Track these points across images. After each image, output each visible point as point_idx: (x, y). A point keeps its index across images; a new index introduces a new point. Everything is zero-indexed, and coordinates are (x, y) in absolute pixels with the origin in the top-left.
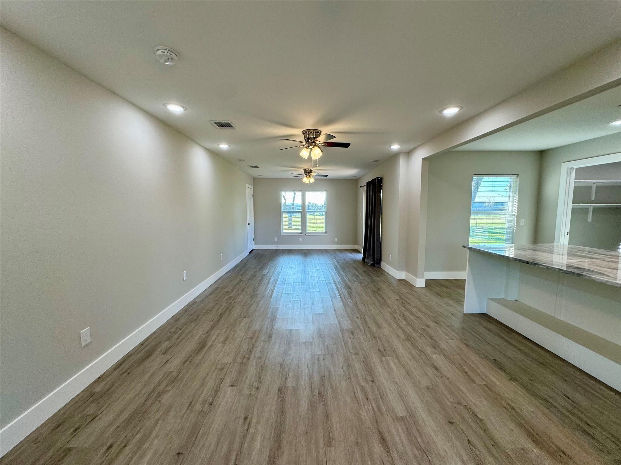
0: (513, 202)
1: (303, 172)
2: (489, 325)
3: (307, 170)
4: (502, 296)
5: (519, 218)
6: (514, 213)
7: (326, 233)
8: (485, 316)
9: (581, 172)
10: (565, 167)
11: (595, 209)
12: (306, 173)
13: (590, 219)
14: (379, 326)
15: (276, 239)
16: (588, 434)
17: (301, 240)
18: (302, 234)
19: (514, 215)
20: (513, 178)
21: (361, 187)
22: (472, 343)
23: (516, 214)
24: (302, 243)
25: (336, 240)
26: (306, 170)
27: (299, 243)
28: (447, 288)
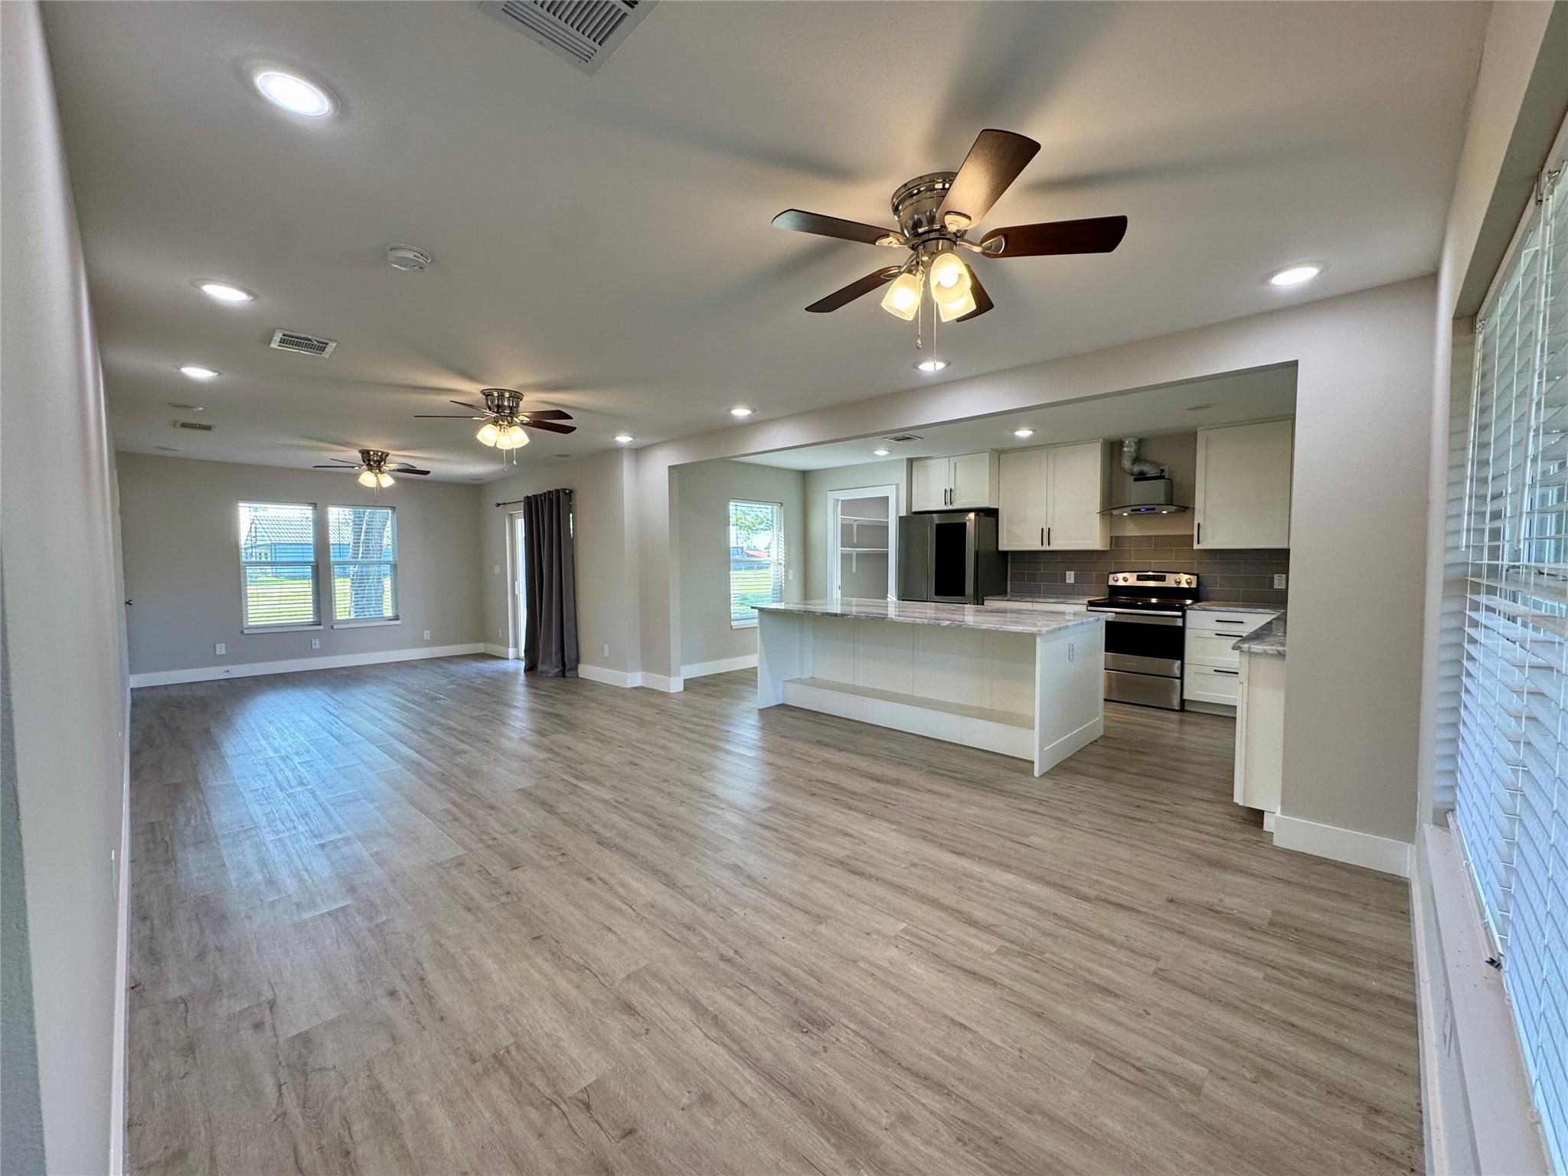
0: (778, 543)
1: (355, 455)
2: (794, 714)
3: (372, 453)
4: (797, 676)
5: (787, 567)
6: (780, 561)
7: (396, 618)
8: (783, 706)
9: (849, 506)
10: (832, 496)
11: (859, 555)
12: (369, 460)
13: (854, 570)
14: (664, 748)
15: (221, 649)
16: (908, 765)
17: (317, 644)
18: (321, 628)
19: (780, 564)
20: (776, 508)
21: (498, 505)
22: (787, 734)
23: (783, 563)
24: (324, 652)
25: (427, 634)
26: (368, 452)
27: (311, 653)
28: (715, 686)
